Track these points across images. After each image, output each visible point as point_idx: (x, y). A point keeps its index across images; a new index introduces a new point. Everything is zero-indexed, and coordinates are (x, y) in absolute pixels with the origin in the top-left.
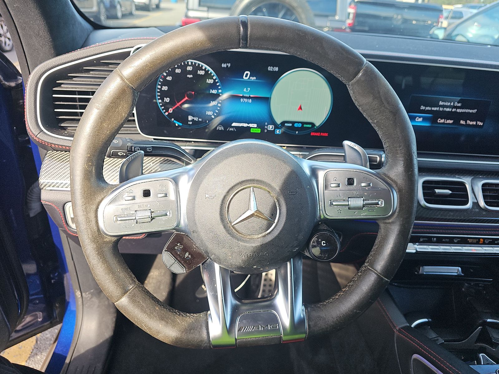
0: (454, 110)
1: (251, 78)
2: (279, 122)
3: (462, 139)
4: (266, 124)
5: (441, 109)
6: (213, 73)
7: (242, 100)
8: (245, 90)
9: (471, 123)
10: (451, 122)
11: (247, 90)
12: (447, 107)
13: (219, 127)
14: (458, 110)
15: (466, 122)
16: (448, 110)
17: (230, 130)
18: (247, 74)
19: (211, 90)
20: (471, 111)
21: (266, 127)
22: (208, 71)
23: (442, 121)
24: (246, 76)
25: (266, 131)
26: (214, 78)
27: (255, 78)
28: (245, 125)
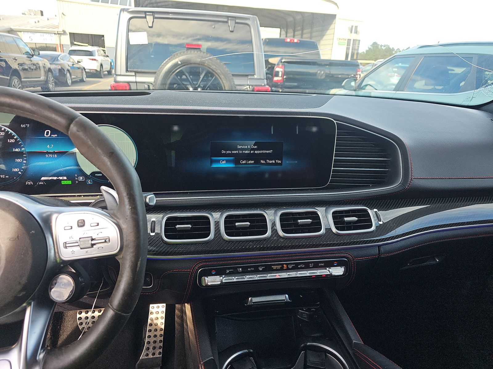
0: (252, 152)
1: (52, 135)
2: (88, 173)
3: (267, 176)
4: (76, 175)
5: (241, 152)
6: (14, 134)
7: (47, 156)
8: (48, 146)
9: (271, 162)
10: (253, 162)
11: (50, 146)
12: (246, 150)
13: (28, 182)
14: (256, 152)
15: (266, 161)
16: (247, 152)
17: (40, 184)
18: (48, 132)
19: (14, 149)
20: (267, 152)
21: (76, 179)
22: (8, 132)
23: (244, 162)
24: (47, 134)
25: (77, 182)
26: (15, 137)
27: (56, 135)
28: (55, 178)
